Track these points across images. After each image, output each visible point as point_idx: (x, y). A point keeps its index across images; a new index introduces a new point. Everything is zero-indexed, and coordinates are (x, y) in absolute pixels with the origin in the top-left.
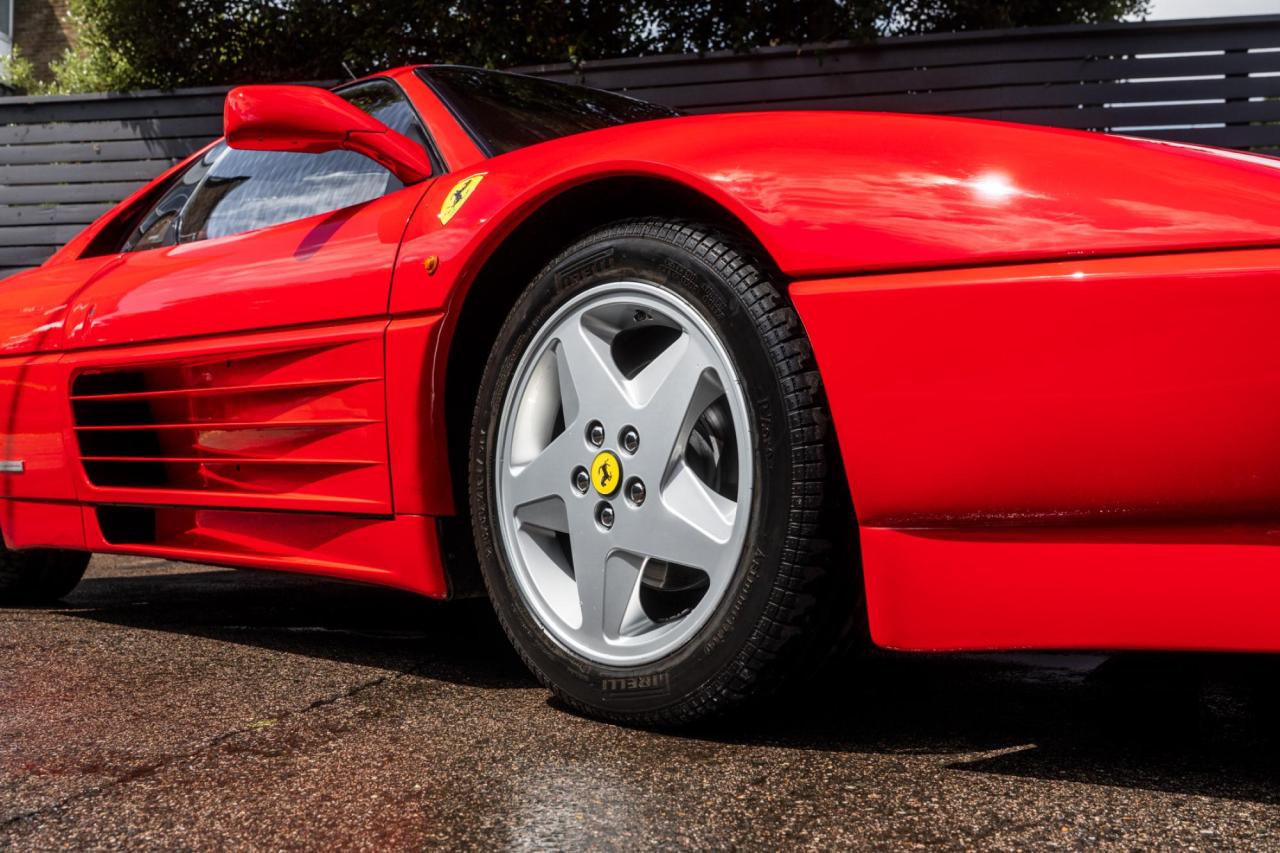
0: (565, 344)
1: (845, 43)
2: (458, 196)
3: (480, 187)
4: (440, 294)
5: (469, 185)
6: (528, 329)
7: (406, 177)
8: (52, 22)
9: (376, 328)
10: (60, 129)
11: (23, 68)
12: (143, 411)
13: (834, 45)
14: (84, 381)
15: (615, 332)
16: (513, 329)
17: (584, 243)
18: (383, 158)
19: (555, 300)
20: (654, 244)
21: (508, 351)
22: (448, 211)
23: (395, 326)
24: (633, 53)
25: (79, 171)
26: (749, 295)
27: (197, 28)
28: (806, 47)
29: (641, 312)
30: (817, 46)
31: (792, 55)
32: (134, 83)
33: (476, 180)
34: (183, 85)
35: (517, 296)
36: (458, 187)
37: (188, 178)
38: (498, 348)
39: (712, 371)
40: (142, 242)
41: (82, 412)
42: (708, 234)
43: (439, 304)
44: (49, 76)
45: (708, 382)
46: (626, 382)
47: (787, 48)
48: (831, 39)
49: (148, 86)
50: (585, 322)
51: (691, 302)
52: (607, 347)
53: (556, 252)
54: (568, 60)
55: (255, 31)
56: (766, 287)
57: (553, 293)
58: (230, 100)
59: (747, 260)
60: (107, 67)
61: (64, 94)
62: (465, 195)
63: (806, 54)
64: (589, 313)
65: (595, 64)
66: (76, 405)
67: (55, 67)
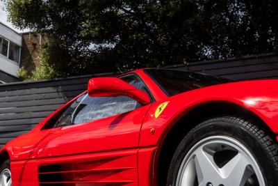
0: (197, 156)
1: (272, 53)
2: (160, 109)
3: (167, 106)
4: (155, 140)
5: (164, 105)
6: (185, 151)
7: (142, 103)
8: (31, 59)
9: (135, 151)
10: (34, 90)
11: (24, 73)
12: (59, 177)
13: (268, 54)
14: (42, 168)
15: (214, 152)
16: (180, 151)
17: (203, 123)
18: (135, 98)
19: (194, 142)
20: (227, 123)
21: (178, 158)
22: (157, 113)
23: (141, 151)
24: (202, 60)
25: (39, 102)
26: (262, 140)
27: (73, 60)
28: (259, 55)
29: (223, 146)
30: (263, 55)
31: (255, 58)
32: (55, 76)
33: (166, 104)
34: (69, 76)
35: (181, 140)
36: (160, 106)
37: (72, 106)
38: (175, 157)
39: (250, 166)
40: (59, 125)
41: (42, 178)
42: (245, 120)
43: (155, 143)
44: (31, 75)
45: (249, 170)
46: (220, 169)
47: (252, 56)
48: (267, 52)
49: (59, 77)
50: (204, 149)
51: (241, 142)
52: (212, 157)
53: (194, 126)
54: (183, 63)
55: (90, 59)
56: (268, 137)
57: (193, 139)
58: (90, 82)
59: (260, 128)
60: (48, 72)
61: (36, 80)
62: (163, 109)
63: (259, 57)
64: (206, 146)
65: (192, 63)
66: (40, 176)
67: (33, 72)
